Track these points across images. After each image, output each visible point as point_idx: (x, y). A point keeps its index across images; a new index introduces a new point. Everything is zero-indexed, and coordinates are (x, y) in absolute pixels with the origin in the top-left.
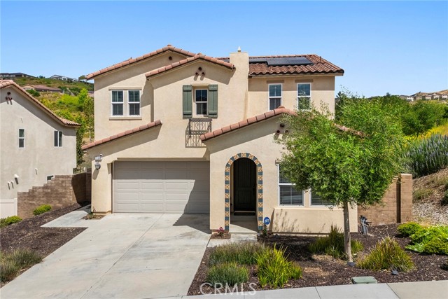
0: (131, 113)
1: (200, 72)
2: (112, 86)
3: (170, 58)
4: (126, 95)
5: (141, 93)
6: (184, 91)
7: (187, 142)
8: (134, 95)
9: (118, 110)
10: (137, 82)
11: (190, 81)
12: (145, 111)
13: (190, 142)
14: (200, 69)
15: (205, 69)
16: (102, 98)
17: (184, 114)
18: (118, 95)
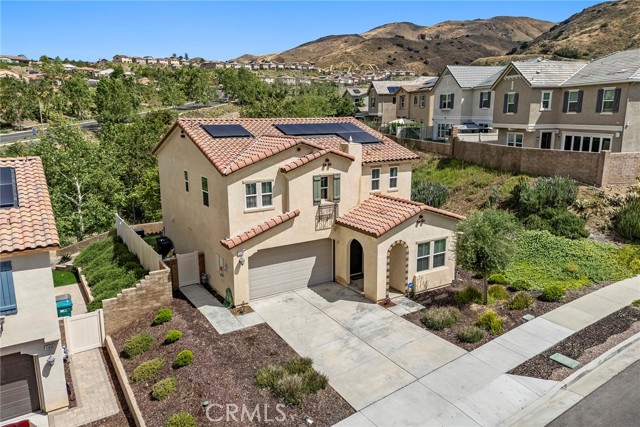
0: (264, 203)
1: (327, 163)
2: (245, 180)
3: (299, 149)
4: (259, 187)
5: (273, 184)
6: (314, 181)
7: (316, 226)
8: (267, 185)
9: (251, 202)
10: (269, 174)
11: (320, 172)
12: (277, 200)
13: (320, 226)
14: (327, 160)
15: (331, 161)
16: (236, 192)
17: (314, 202)
18: (251, 188)
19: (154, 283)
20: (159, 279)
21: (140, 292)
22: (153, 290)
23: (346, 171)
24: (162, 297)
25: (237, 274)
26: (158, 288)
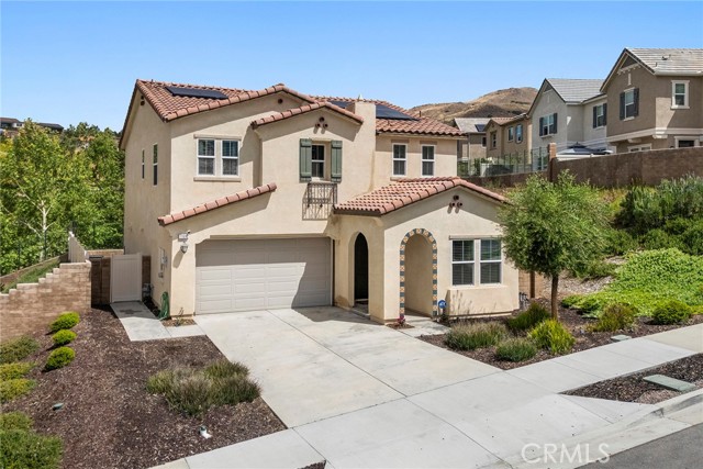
0: (226, 172)
1: (322, 124)
2: (198, 133)
3: (280, 101)
4: (219, 146)
5: (240, 145)
6: (301, 146)
7: (304, 213)
8: (230, 146)
9: (206, 167)
10: (236, 129)
11: (309, 134)
12: (246, 170)
13: (309, 213)
14: (322, 119)
15: (328, 120)
16: (183, 150)
17: (301, 176)
18: (207, 146)
19: (65, 280)
20: (74, 275)
21: (43, 291)
22: (63, 290)
23: (352, 139)
24: (75, 303)
25: (176, 266)
26: (70, 289)
